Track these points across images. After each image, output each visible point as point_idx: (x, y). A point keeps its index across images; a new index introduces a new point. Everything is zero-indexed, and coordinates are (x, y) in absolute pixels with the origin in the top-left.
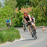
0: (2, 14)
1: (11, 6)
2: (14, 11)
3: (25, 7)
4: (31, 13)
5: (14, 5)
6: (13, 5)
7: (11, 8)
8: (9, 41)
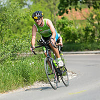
0: (26, 23)
1: (47, 4)
2: (53, 16)
3: (77, 8)
4: (90, 22)
5: (52, 2)
6: (50, 2)
7: (45, 9)
8: (42, 80)
